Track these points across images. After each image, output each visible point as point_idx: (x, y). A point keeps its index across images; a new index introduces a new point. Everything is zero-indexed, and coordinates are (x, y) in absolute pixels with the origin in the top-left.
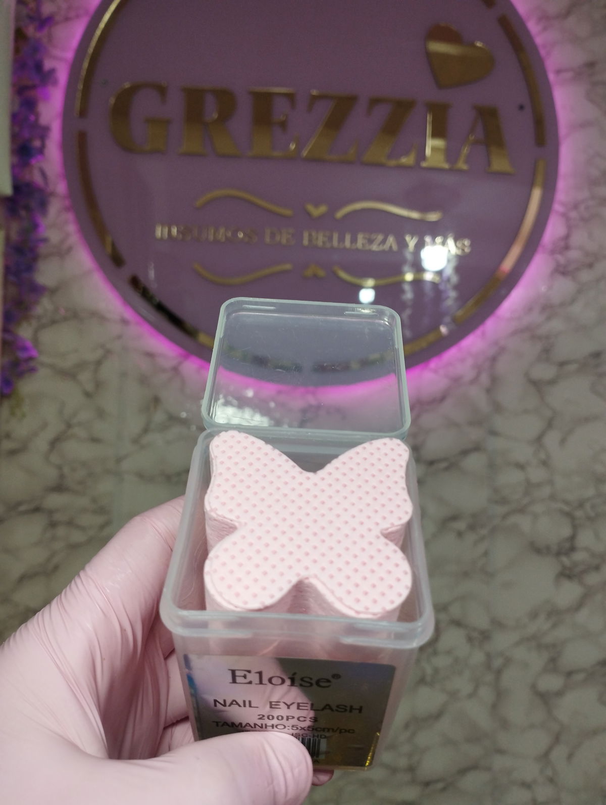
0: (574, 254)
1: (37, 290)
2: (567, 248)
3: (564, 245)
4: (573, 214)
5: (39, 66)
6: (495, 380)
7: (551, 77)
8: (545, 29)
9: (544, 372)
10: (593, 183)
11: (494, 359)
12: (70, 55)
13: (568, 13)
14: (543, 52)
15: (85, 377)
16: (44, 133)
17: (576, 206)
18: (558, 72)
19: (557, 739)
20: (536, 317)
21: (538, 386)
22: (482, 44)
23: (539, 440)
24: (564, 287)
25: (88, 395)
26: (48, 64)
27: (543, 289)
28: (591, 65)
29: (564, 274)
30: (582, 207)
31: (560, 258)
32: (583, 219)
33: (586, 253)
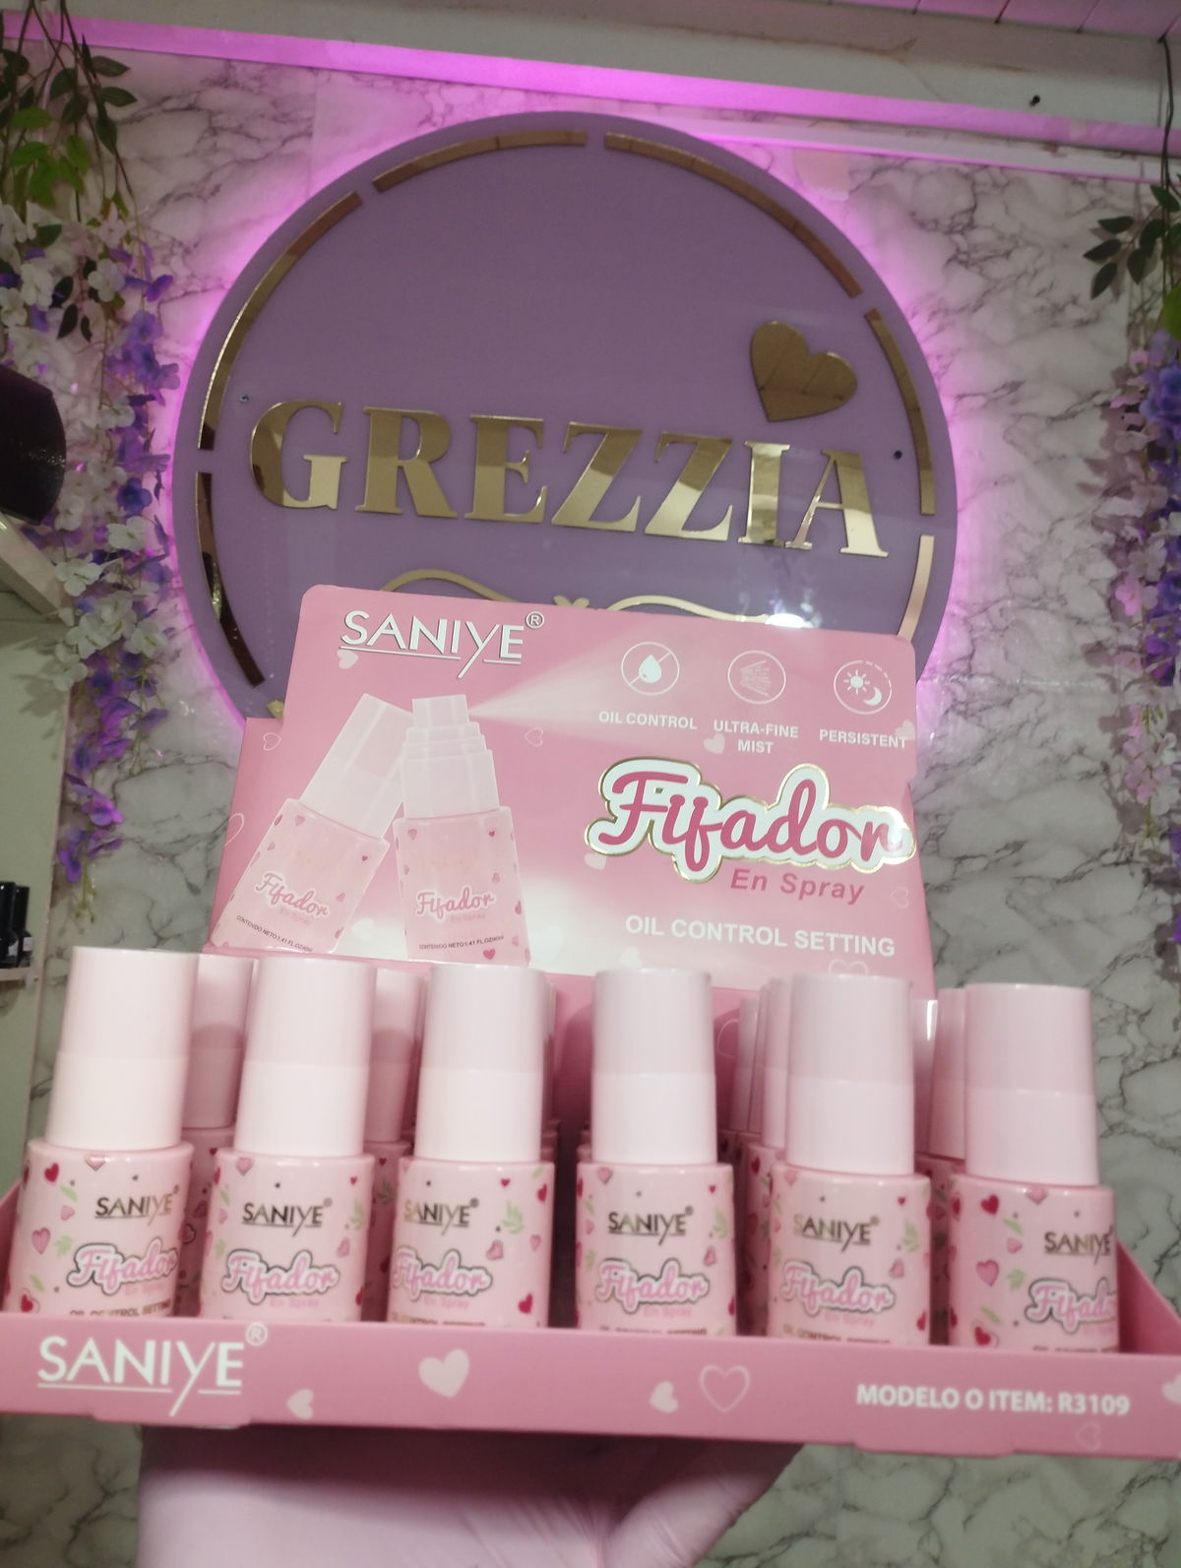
0: (979, 683)
2: (969, 673)
3: (965, 668)
4: (980, 621)
5: (149, 358)
7: (947, 405)
8: (941, 329)
10: (1013, 573)
12: (191, 351)
13: (979, 305)
14: (934, 366)
15: (191, 859)
17: (984, 609)
18: (961, 397)
22: (837, 353)
24: (964, 733)
25: (194, 889)
27: (932, 736)
28: (1014, 386)
29: (964, 714)
30: (994, 610)
31: (959, 689)
32: (995, 629)
33: (1001, 684)
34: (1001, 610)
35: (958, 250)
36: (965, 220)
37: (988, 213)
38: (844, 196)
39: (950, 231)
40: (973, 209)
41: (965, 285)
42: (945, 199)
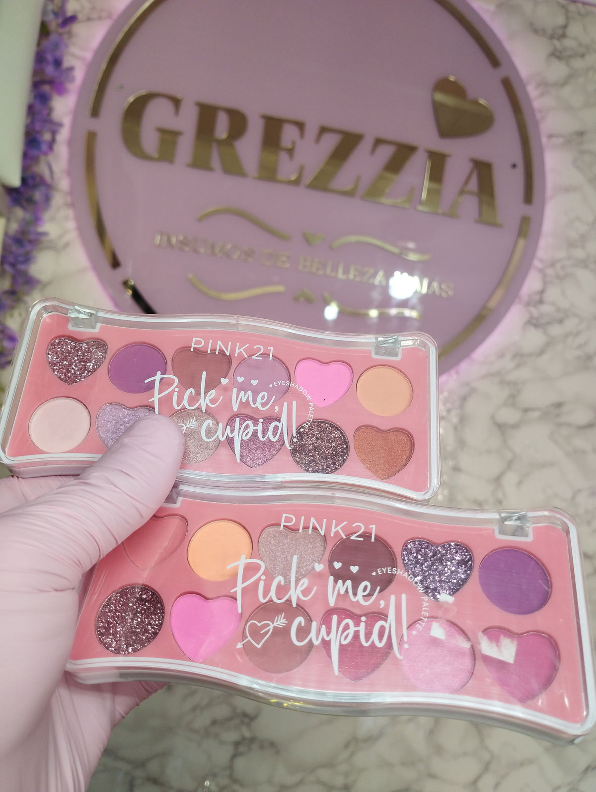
0: (546, 309)
1: (30, 282)
2: (541, 302)
3: (539, 299)
4: (550, 271)
5: (58, 63)
6: (463, 419)
7: (544, 140)
8: (542, 95)
9: (509, 415)
10: (571, 244)
11: (464, 399)
12: (89, 55)
13: (565, 83)
14: (538, 116)
16: (54, 127)
17: (553, 264)
18: (550, 136)
19: (486, 768)
20: (507, 363)
21: (501, 428)
22: (484, 101)
23: (498, 480)
24: (535, 339)
26: (67, 62)
27: (516, 338)
28: (581, 134)
29: (536, 326)
30: (558, 266)
31: (534, 311)
32: (558, 277)
33: (558, 310)
34: (563, 267)
35: (556, 50)
36: (560, 32)
37: (575, 30)
38: (492, 8)
39: (552, 37)
40: (565, 27)
41: (558, 70)
42: (550, 17)
